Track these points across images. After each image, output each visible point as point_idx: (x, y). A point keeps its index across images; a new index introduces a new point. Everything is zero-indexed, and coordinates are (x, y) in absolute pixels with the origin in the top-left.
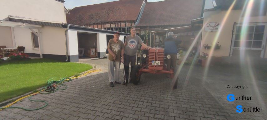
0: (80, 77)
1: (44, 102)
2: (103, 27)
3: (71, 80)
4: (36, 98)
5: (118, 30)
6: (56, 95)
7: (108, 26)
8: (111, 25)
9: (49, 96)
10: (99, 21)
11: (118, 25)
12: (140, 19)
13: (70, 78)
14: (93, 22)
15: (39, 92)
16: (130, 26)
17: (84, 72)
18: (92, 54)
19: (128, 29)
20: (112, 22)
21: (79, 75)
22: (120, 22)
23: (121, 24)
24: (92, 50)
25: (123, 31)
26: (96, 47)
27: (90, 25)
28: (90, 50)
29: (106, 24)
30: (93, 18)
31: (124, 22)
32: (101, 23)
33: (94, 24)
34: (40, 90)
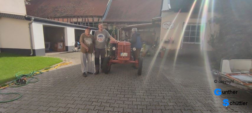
0: (51, 70)
1: (16, 94)
2: (69, 21)
3: (41, 73)
4: (6, 91)
5: (85, 24)
6: (28, 87)
7: (75, 20)
8: (77, 19)
9: (21, 89)
10: (64, 15)
11: (85, 20)
12: (107, 15)
13: (40, 71)
14: (58, 15)
15: (8, 86)
16: (97, 21)
17: (54, 65)
18: (59, 47)
19: (95, 23)
20: (79, 16)
21: (49, 68)
22: (87, 17)
23: (89, 18)
24: (59, 44)
25: (90, 26)
26: (63, 41)
27: (55, 18)
28: (57, 44)
29: (72, 18)
30: (58, 11)
31: (92, 17)
32: (67, 17)
33: (59, 17)
34: (9, 84)
